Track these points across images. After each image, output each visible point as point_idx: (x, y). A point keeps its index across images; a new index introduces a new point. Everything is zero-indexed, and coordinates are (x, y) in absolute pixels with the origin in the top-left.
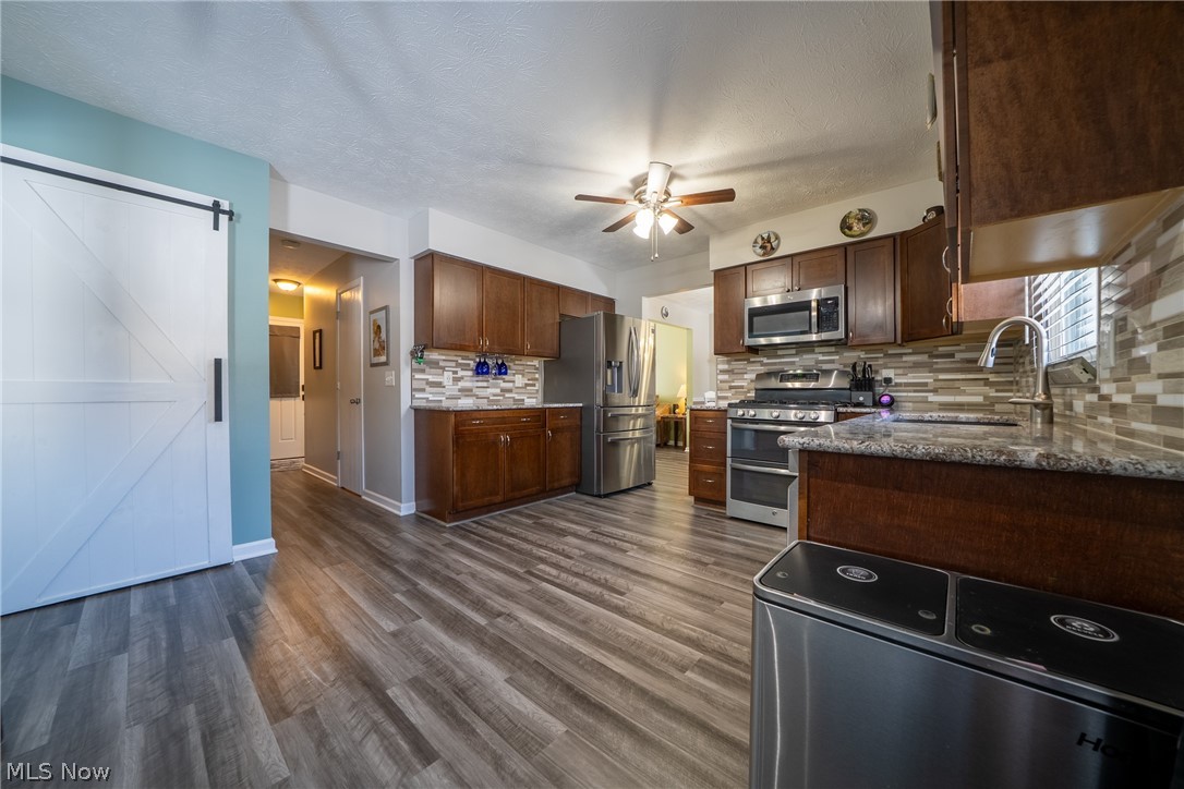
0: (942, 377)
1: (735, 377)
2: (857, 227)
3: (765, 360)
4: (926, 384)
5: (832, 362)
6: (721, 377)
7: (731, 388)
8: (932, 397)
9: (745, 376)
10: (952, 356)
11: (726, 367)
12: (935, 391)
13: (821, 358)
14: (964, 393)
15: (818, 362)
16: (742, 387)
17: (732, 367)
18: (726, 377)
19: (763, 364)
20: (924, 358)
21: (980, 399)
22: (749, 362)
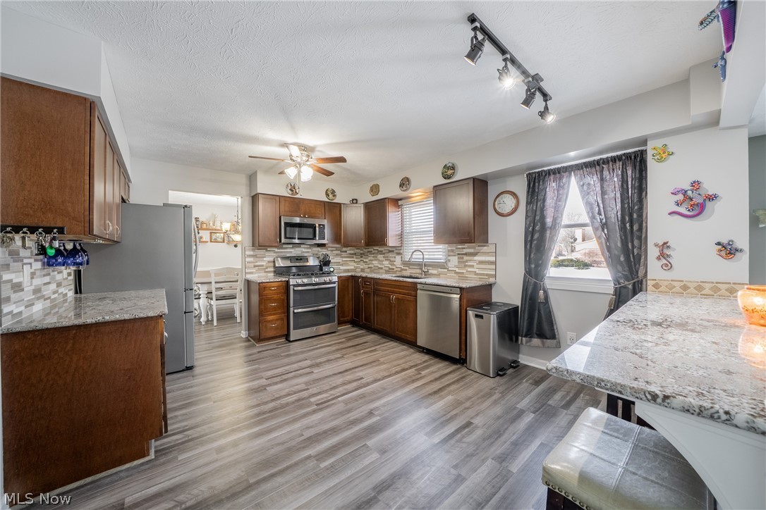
0: (344, 259)
1: (257, 259)
2: (331, 196)
3: (276, 250)
4: (339, 263)
5: (308, 252)
6: (248, 260)
7: (255, 266)
8: (342, 268)
9: (265, 259)
10: (346, 252)
11: (251, 253)
12: (342, 265)
13: (304, 250)
14: (349, 265)
15: (303, 252)
16: (263, 266)
17: (255, 253)
18: (251, 259)
19: (275, 252)
20: (339, 252)
21: (353, 267)
22: (267, 250)
